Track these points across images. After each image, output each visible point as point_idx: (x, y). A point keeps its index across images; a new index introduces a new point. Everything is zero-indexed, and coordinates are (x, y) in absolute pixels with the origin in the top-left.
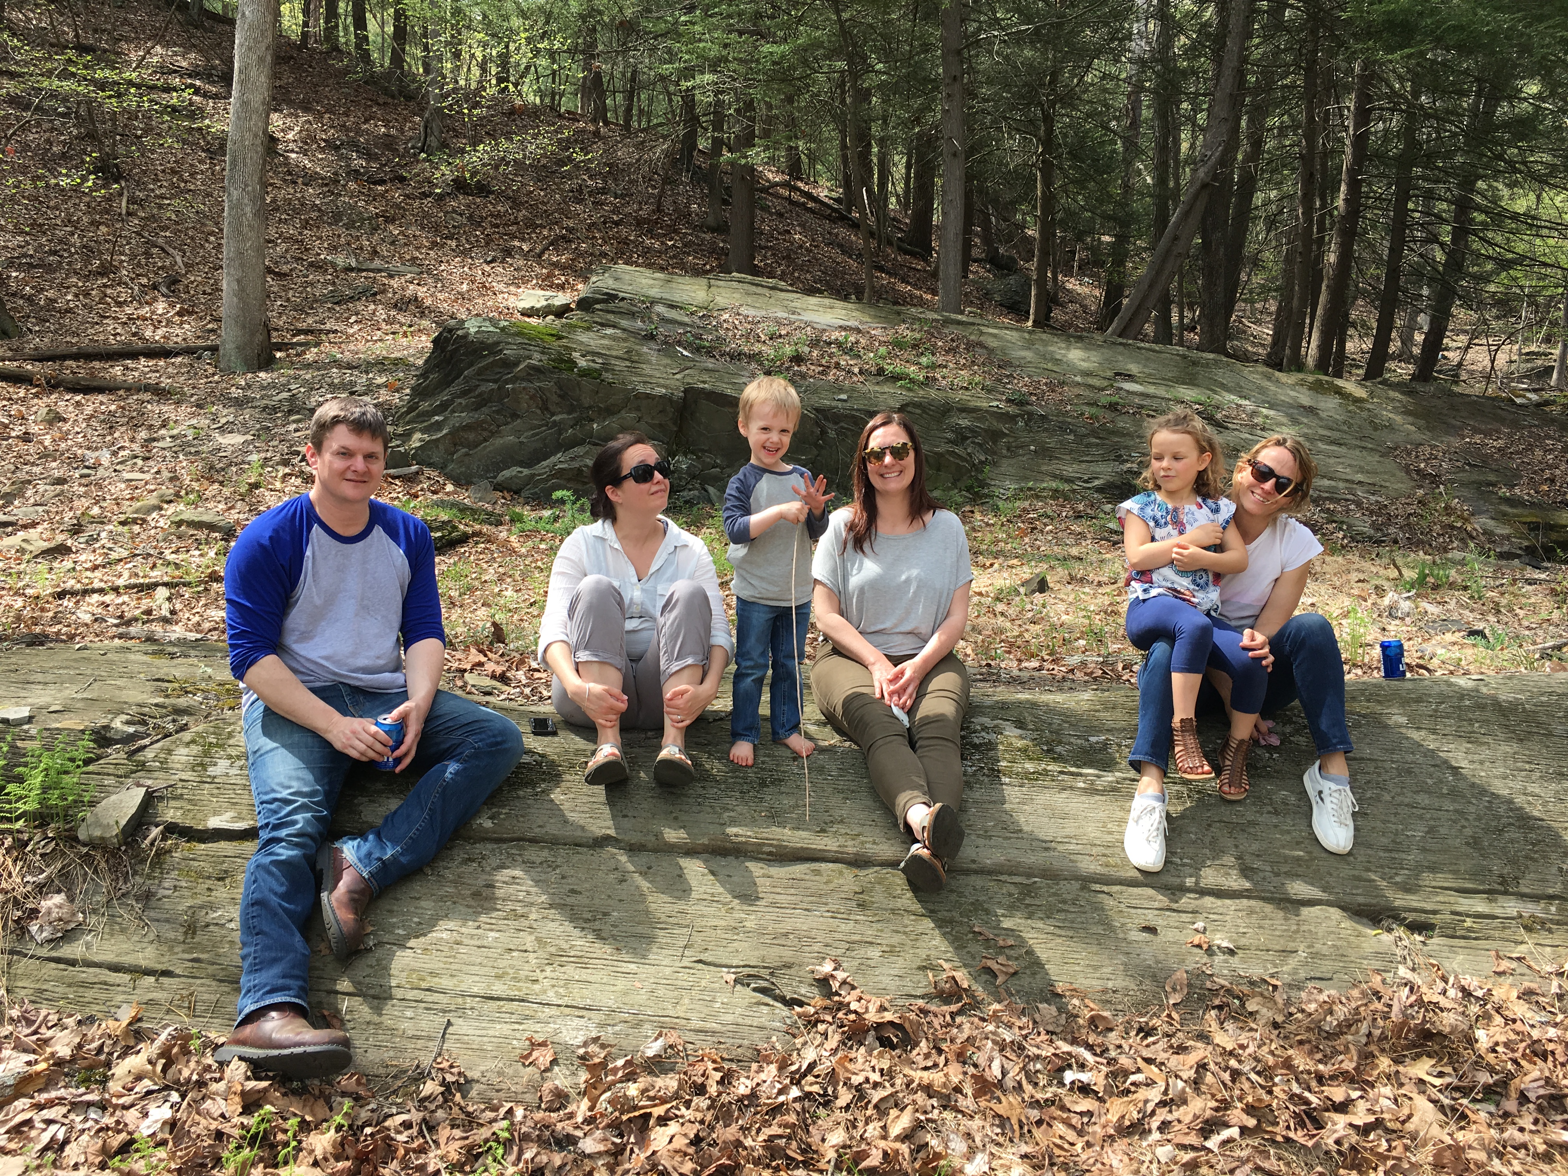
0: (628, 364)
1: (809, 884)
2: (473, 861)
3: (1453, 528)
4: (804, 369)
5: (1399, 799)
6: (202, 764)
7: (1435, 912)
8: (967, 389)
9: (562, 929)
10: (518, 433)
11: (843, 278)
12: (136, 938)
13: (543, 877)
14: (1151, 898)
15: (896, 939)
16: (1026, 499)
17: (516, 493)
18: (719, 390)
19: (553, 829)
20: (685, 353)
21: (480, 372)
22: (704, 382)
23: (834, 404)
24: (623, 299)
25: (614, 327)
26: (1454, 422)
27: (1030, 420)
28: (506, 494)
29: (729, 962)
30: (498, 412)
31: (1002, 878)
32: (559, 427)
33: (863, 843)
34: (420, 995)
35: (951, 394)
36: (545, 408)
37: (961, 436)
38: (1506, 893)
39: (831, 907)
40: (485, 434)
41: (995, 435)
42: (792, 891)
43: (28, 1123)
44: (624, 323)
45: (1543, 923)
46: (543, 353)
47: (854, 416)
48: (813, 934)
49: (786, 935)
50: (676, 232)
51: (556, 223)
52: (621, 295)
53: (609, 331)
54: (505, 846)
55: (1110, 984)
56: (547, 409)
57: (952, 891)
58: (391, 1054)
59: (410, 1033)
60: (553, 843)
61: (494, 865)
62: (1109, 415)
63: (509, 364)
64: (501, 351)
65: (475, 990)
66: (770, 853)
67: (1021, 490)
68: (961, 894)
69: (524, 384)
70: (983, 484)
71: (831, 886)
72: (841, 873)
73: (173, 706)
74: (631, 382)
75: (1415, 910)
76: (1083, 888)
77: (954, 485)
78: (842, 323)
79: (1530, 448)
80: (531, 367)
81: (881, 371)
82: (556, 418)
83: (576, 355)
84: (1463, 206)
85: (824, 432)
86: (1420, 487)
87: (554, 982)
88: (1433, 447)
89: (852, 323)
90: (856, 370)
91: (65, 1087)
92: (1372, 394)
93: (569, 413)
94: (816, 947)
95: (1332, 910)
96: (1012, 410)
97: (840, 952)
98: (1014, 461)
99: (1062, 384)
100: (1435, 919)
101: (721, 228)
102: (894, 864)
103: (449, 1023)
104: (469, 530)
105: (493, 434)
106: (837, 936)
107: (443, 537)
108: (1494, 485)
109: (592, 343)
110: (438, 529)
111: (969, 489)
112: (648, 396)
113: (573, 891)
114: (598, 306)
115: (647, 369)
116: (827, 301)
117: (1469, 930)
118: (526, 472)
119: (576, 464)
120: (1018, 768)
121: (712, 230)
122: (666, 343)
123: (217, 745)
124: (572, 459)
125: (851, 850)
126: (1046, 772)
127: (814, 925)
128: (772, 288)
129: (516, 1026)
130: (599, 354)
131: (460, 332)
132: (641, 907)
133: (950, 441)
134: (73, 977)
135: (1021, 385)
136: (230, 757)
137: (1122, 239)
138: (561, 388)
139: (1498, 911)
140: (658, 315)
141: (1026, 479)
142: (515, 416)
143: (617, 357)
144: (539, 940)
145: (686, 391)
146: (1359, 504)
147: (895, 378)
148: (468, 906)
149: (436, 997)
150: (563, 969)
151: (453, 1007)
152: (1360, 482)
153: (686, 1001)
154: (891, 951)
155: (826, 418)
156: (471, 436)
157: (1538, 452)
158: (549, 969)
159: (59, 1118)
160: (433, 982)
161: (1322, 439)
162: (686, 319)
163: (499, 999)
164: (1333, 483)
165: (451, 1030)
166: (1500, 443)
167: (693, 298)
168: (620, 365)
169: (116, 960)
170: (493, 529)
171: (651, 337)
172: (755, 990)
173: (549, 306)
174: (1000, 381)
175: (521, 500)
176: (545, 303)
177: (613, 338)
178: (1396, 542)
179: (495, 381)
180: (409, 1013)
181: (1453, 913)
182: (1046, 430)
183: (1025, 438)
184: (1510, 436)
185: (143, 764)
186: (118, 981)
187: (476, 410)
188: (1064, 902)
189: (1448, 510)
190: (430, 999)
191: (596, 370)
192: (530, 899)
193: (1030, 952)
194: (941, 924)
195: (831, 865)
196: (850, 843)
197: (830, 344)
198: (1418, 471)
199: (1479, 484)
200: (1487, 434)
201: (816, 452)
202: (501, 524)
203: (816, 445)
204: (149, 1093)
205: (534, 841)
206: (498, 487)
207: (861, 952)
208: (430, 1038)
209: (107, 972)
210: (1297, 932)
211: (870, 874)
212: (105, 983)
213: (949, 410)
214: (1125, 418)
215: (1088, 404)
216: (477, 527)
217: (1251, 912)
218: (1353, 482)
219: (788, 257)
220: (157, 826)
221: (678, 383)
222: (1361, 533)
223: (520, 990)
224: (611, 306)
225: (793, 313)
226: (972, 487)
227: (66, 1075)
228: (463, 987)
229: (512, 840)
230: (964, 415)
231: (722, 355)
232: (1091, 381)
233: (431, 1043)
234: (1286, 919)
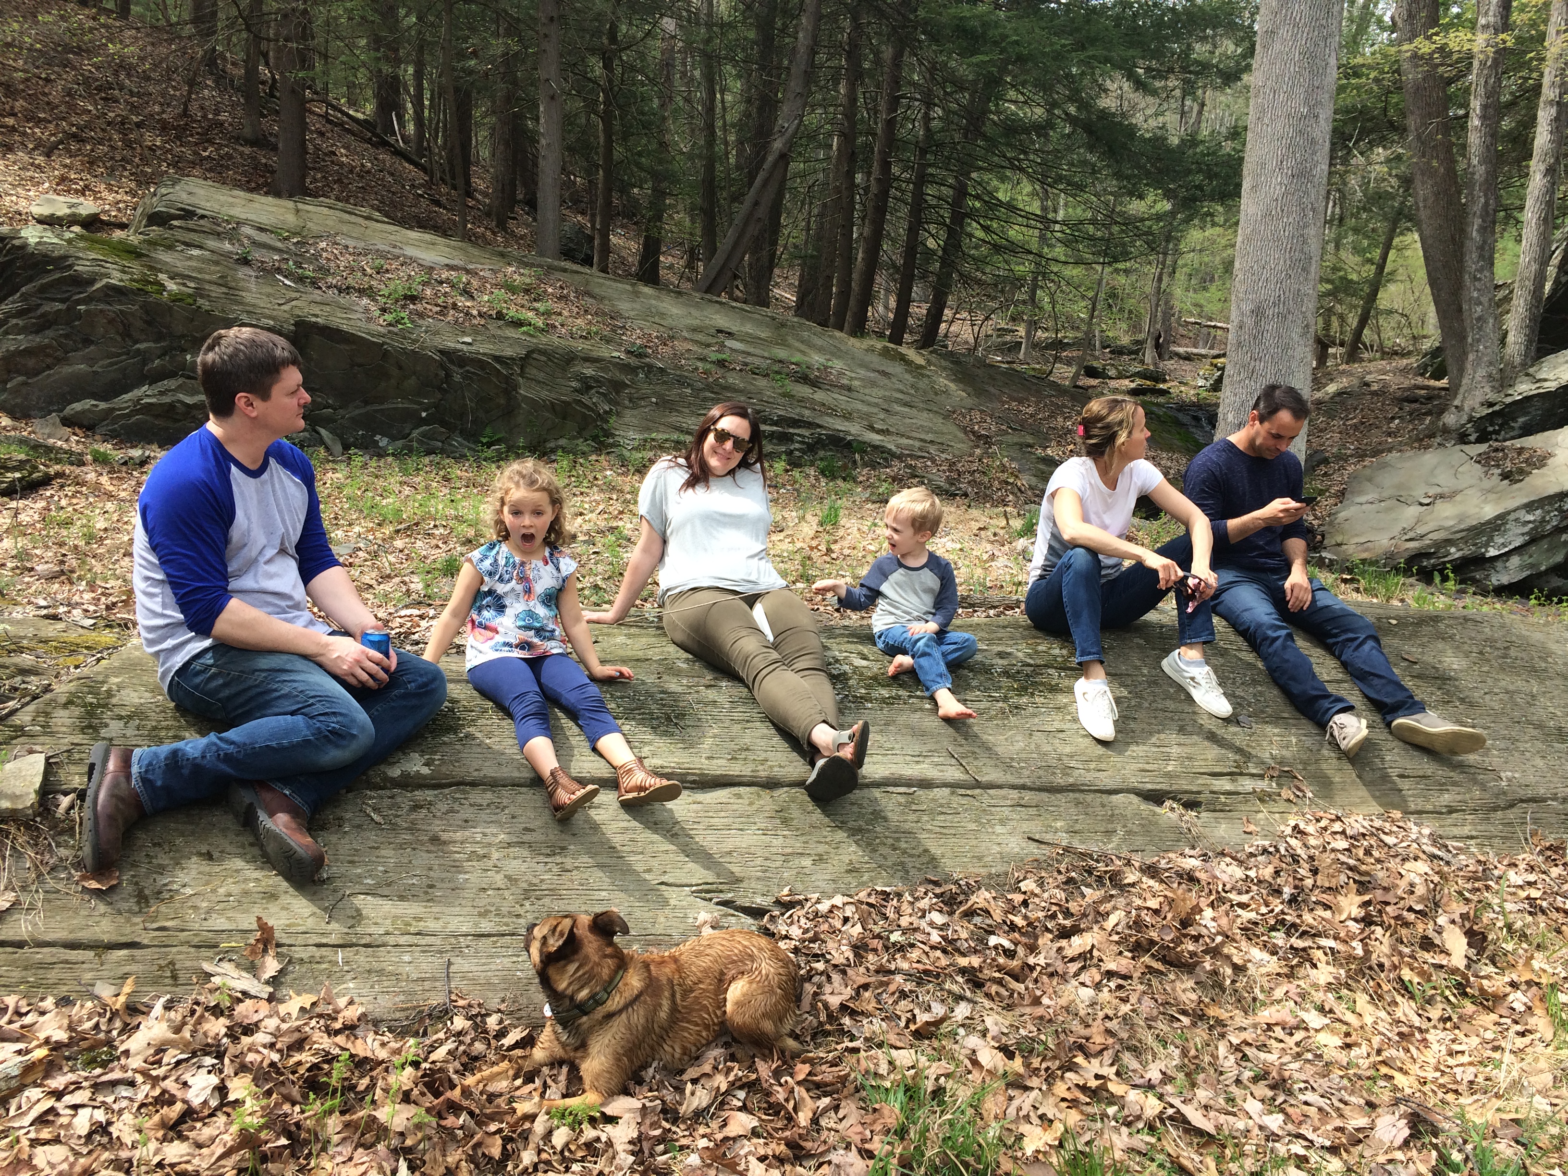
0: (224, 290)
1: (735, 807)
2: (421, 807)
3: (1007, 483)
4: (419, 307)
6: (90, 726)
7: (1199, 793)
8: (586, 338)
9: (526, 865)
10: (91, 361)
12: (84, 913)
13: (494, 818)
14: (1005, 798)
15: (822, 848)
16: (651, 450)
17: (88, 429)
18: (333, 325)
19: (490, 771)
20: (287, 282)
21: (43, 289)
22: (316, 316)
23: (459, 346)
24: (203, 217)
25: (200, 247)
26: (992, 390)
27: (649, 372)
28: (77, 430)
29: (689, 882)
30: (67, 336)
31: (890, 789)
32: (145, 357)
33: (771, 767)
34: (412, 940)
35: (573, 343)
36: (127, 334)
37: (587, 385)
38: (1242, 774)
39: (759, 825)
40: (49, 361)
41: (618, 386)
42: (723, 814)
43: (52, 1110)
44: (212, 243)
45: (1270, 796)
46: (124, 272)
47: (480, 360)
48: (752, 850)
49: (730, 853)
52: (200, 212)
53: (195, 252)
54: (447, 791)
55: (993, 871)
56: (129, 336)
57: (852, 804)
58: (402, 998)
59: (414, 976)
60: (494, 784)
61: (444, 810)
62: (720, 372)
63: (81, 282)
64: (70, 266)
65: (464, 929)
66: (694, 782)
67: (645, 440)
68: (861, 806)
69: (101, 306)
70: (608, 434)
71: (755, 807)
72: (759, 796)
73: (16, 665)
74: (233, 311)
75: (1186, 792)
76: (953, 793)
77: (580, 434)
78: (447, 261)
79: (1052, 416)
80: (108, 287)
81: (500, 316)
82: (142, 346)
83: (162, 277)
84: (961, 192)
85: (448, 376)
86: (977, 447)
88: (981, 412)
89: (455, 262)
90: (475, 312)
91: (72, 1070)
92: (929, 362)
93: (156, 341)
94: (759, 861)
95: (1132, 796)
96: (633, 361)
97: (778, 864)
98: (635, 412)
99: (672, 338)
100: (1201, 798)
102: (800, 784)
103: (450, 963)
104: (52, 471)
105: (59, 361)
106: (774, 850)
107: (23, 478)
108: (1031, 446)
109: (179, 264)
110: (14, 469)
111: (595, 438)
113: (527, 829)
114: (175, 223)
115: (248, 297)
116: (427, 237)
117: (1225, 804)
118: (103, 405)
119: (166, 399)
120: (875, 694)
122: (264, 270)
123: (99, 706)
124: (161, 393)
125: (763, 774)
126: (899, 697)
127: (751, 842)
128: (367, 218)
130: (189, 278)
131: (16, 242)
132: (595, 839)
133: (576, 390)
134: (27, 959)
135: (634, 337)
136: (120, 718)
138: (147, 312)
139: (1240, 789)
140: (249, 238)
141: (649, 429)
142: (87, 342)
143: (210, 282)
144: (508, 878)
145: (296, 324)
146: (933, 461)
147: (518, 324)
148: (428, 852)
149: (429, 940)
150: (541, 902)
151: (448, 947)
152: (932, 442)
153: (662, 920)
154: (820, 859)
155: (452, 362)
156: (31, 363)
157: (1060, 419)
158: (527, 904)
159: (86, 1101)
160: (421, 926)
161: (898, 401)
162: (279, 245)
163: (489, 935)
164: (911, 442)
165: (453, 969)
166: (1031, 410)
167: (284, 222)
168: (217, 291)
169: (72, 937)
170: (78, 470)
171: (245, 261)
172: (718, 904)
173: (74, 215)
174: (615, 331)
175: (97, 437)
176: (68, 211)
177: (198, 258)
178: (966, 495)
179: (62, 301)
180: (407, 958)
181: (1212, 792)
182: (665, 383)
183: (646, 389)
184: (1037, 403)
185: (21, 728)
186: (81, 958)
187: (37, 332)
188: (942, 806)
189: (1003, 469)
190: (423, 942)
191: (190, 295)
192: (486, 840)
193: (926, 851)
194: (854, 832)
195: (748, 789)
196: (760, 768)
197: (441, 283)
198: (974, 433)
199: (1022, 446)
200: (1020, 402)
201: (439, 396)
202: (84, 464)
203: (440, 389)
204: (178, 1063)
205: (474, 784)
206: (67, 422)
207: (797, 862)
208: (435, 979)
209: (62, 950)
210: (1112, 815)
211: (782, 794)
212: (67, 962)
213: (573, 359)
214: (734, 374)
215: (699, 359)
216: (58, 467)
217: (1078, 803)
218: (925, 441)
220: (66, 794)
221: (287, 315)
222: (939, 487)
223: (507, 925)
224: (191, 224)
225: (395, 247)
226: (597, 436)
227: (68, 1059)
228: (451, 927)
229: (450, 785)
230: (587, 364)
231: (329, 287)
232: (699, 337)
233: (437, 984)
234: (1103, 806)
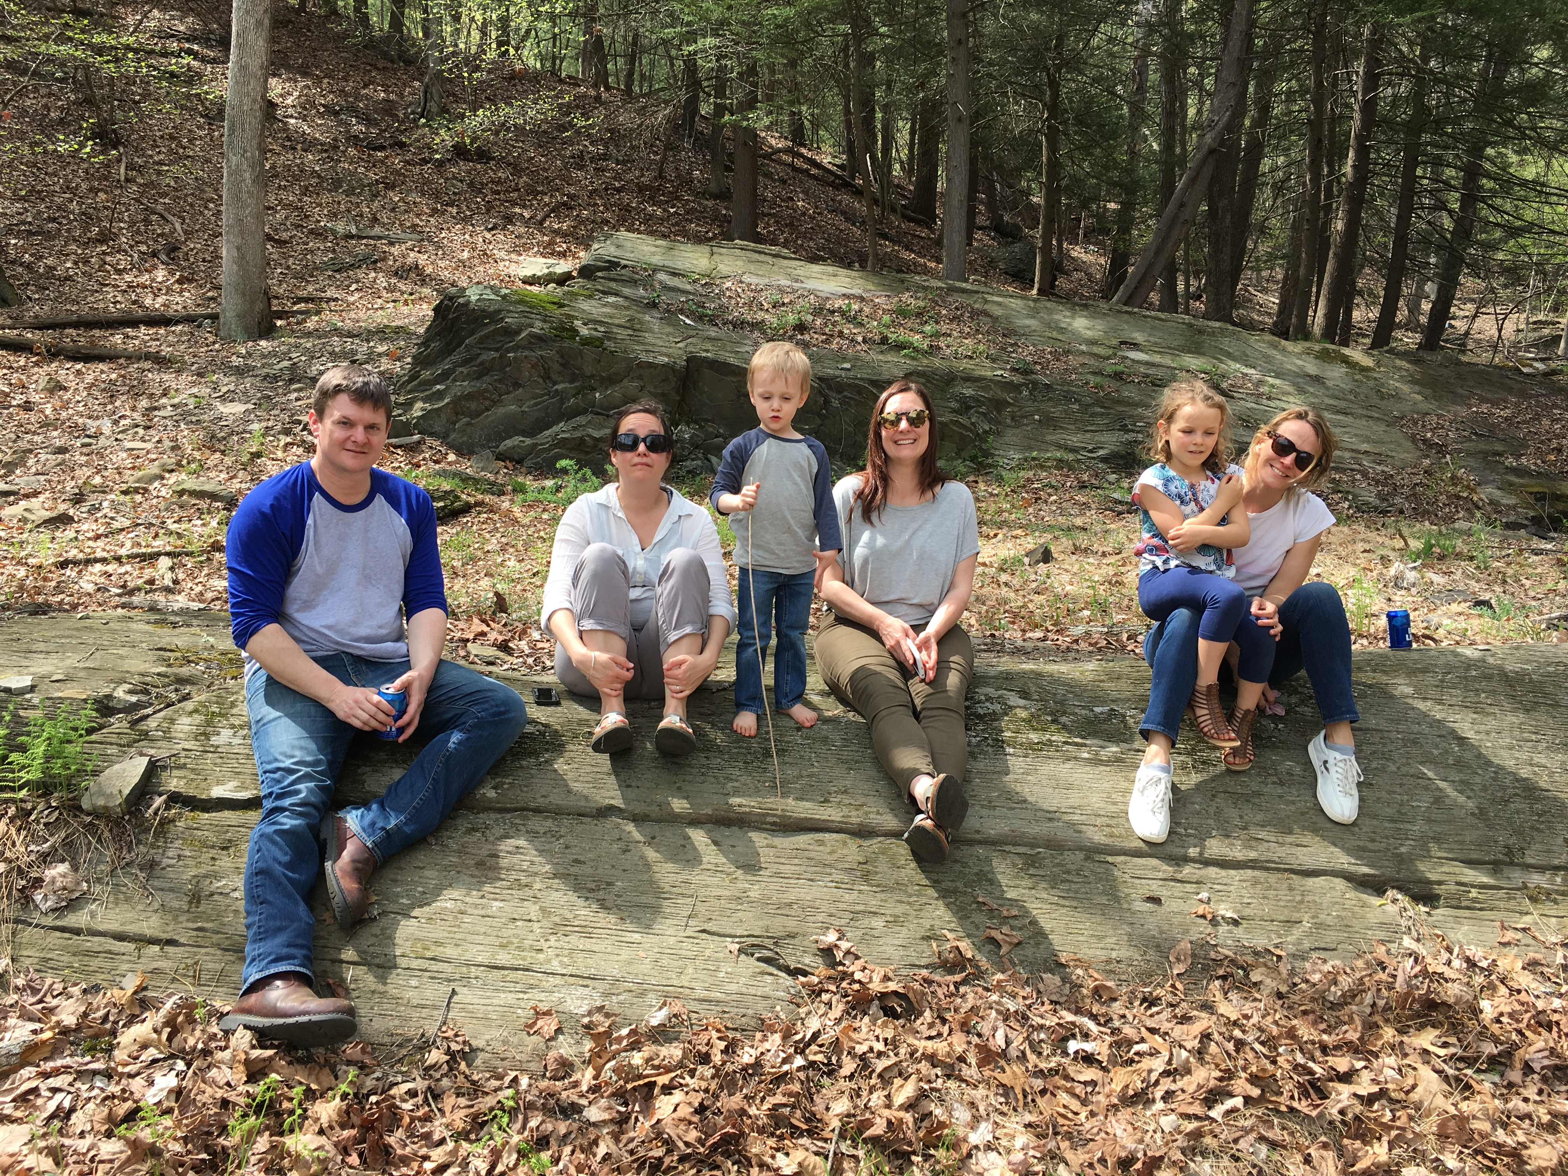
0: (630, 332)
1: (813, 854)
2: (477, 830)
3: (1459, 497)
4: (807, 337)
5: (1404, 770)
6: (205, 734)
7: (1440, 883)
8: (971, 358)
9: (565, 898)
10: (520, 402)
11: (846, 246)
12: (140, 907)
13: (547, 847)
14: (1155, 869)
15: (900, 909)
16: (1031, 469)
17: (518, 462)
18: (721, 359)
19: (556, 799)
20: (688, 321)
21: (481, 340)
22: (707, 351)
23: (838, 373)
24: (625, 267)
25: (616, 295)
26: (1460, 391)
27: (1034, 389)
28: (508, 464)
29: (733, 932)
30: (500, 381)
31: (1007, 848)
32: (562, 397)
33: (867, 813)
34: (425, 964)
35: (955, 363)
36: (547, 377)
37: (965, 406)
38: (1512, 864)
39: (834, 877)
40: (487, 403)
41: (999, 405)
42: (796, 861)
43: (35, 1091)
44: (627, 291)
45: (1548, 894)
46: (545, 321)
47: (857, 386)
48: (817, 904)
49: (790, 905)
50: (678, 198)
51: (558, 190)
52: (623, 262)
53: (611, 299)
54: (509, 816)
55: (1114, 955)
56: (549, 378)
57: (956, 861)
58: (396, 1022)
59: (415, 1002)
60: (557, 813)
61: (498, 835)
62: (1114, 384)
63: (510, 332)
64: (502, 319)
65: (480, 959)
66: (774, 824)
67: (1026, 460)
68: (965, 865)
69: (526, 353)
70: (987, 454)
71: (835, 856)
72: (845, 843)
73: (176, 675)
74: (633, 351)
75: (1421, 881)
76: (1087, 858)
77: (958, 455)
78: (845, 291)
79: (1537, 418)
80: (532, 335)
81: (884, 340)
82: (559, 387)
83: (577, 323)
84: (1472, 173)
85: (827, 402)
86: (1427, 457)
87: (558, 951)
88: (1439, 416)
89: (856, 291)
90: (860, 339)
91: (71, 1056)
92: (1378, 363)
93: (571, 382)
94: (820, 917)
95: (1337, 880)
96: (1017, 379)
97: (843, 922)
98: (1017, 431)
99: (1067, 352)
100: (1440, 890)
101: (723, 195)
103: (454, 992)
104: (472, 500)
105: (495, 403)
106: (842, 906)
107: (445, 507)
108: (1500, 454)
109: (594, 311)
110: (440, 499)
111: (973, 459)
112: (650, 365)
113: (577, 861)
114: (599, 274)
115: (649, 337)
116: (830, 269)
117: (1474, 900)
118: (528, 441)
119: (577, 434)
120: (1022, 738)
121: (715, 197)
122: (668, 311)
123: (220, 715)
124: (575, 429)
125: (854, 820)
126: (1050, 743)
127: (818, 895)
128: (775, 256)
129: (521, 996)
130: (601, 323)
131: (461, 300)
132: (645, 877)
133: (954, 411)
134: (78, 946)
135: (1026, 353)
136: (233, 726)
137: (1127, 207)
138: (562, 357)
139: (1503, 882)
140: (661, 283)
141: (1031, 449)
142: (517, 385)
143: (619, 326)
144: (543, 910)
145: (688, 360)
146: (1365, 474)
147: (899, 347)
148: (472, 876)
149: (441, 966)
150: (567, 939)
151: (457, 976)
152: (1366, 452)
153: (690, 970)
154: (896, 921)
155: (830, 388)
156: (473, 405)
157: (1546, 422)
158: (553, 938)
159: (65, 1086)
160: (437, 951)
161: (1329, 408)
162: (688, 287)
163: (503, 968)
165: (455, 999)
166: (1507, 413)
167: (696, 266)
168: (623, 333)
169: (121, 929)
170: (496, 499)
171: (653, 305)
172: (759, 959)
173: (550, 274)
174: (1004, 349)
175: (523, 470)
176: (546, 271)
177: (615, 306)
178: (1401, 512)
179: (497, 350)
180: (414, 982)
181: (1459, 884)
182: (1050, 399)
183: (1030, 406)
184: (1517, 405)
185: (146, 733)
186: (122, 950)
187: (478, 379)
188: (1068, 872)
189: (1455, 480)
190: (435, 968)
191: (598, 339)
192: (534, 869)
193: (1034, 923)
194: (945, 894)
195: (835, 835)
196: (854, 813)
197: (833, 312)
198: (1425, 441)
199: (1486, 453)
200: (1495, 403)
201: (819, 421)
202: (504, 494)
203: (820, 415)
204: (155, 1061)
205: (537, 811)
206: (500, 457)
207: (865, 922)
208: (435, 1007)
209: (110, 940)
210: (1301, 902)
211: (875, 844)
212: (110, 952)
213: (953, 379)
214: (1131, 387)
215: (1094, 373)
216: (480, 497)
217: (1256, 882)
218: (1358, 452)
219: (791, 224)
220: (160, 795)
221: (680, 352)
222: (1367, 504)
223: (524, 959)
224: (613, 274)
225: (797, 281)
226: (976, 457)
227: (72, 1044)
228: (468, 956)
229: (516, 810)
230: (968, 384)
231: (724, 324)
232: (1096, 350)
233: (436, 1012)
234: (1291, 889)
